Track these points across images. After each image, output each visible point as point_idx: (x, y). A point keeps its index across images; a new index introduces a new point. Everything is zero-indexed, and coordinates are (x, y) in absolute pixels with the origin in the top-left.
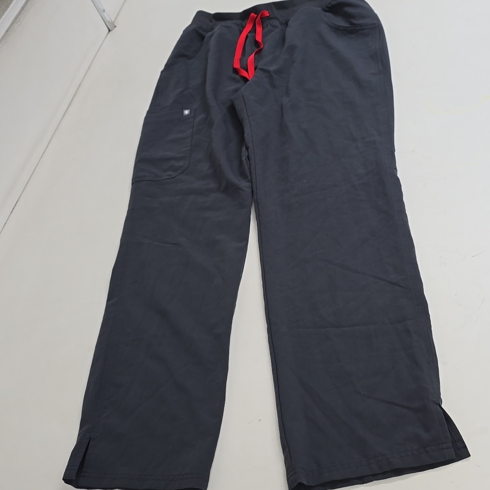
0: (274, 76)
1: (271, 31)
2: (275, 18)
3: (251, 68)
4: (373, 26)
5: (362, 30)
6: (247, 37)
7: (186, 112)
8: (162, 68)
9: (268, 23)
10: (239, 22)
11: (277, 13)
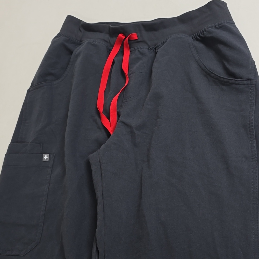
0: (136, 132)
1: (139, 59)
2: (144, 42)
3: (113, 115)
4: (249, 83)
5: (236, 84)
6: (113, 63)
7: (46, 157)
8: (28, 86)
9: (136, 48)
10: (107, 37)
11: (146, 35)
